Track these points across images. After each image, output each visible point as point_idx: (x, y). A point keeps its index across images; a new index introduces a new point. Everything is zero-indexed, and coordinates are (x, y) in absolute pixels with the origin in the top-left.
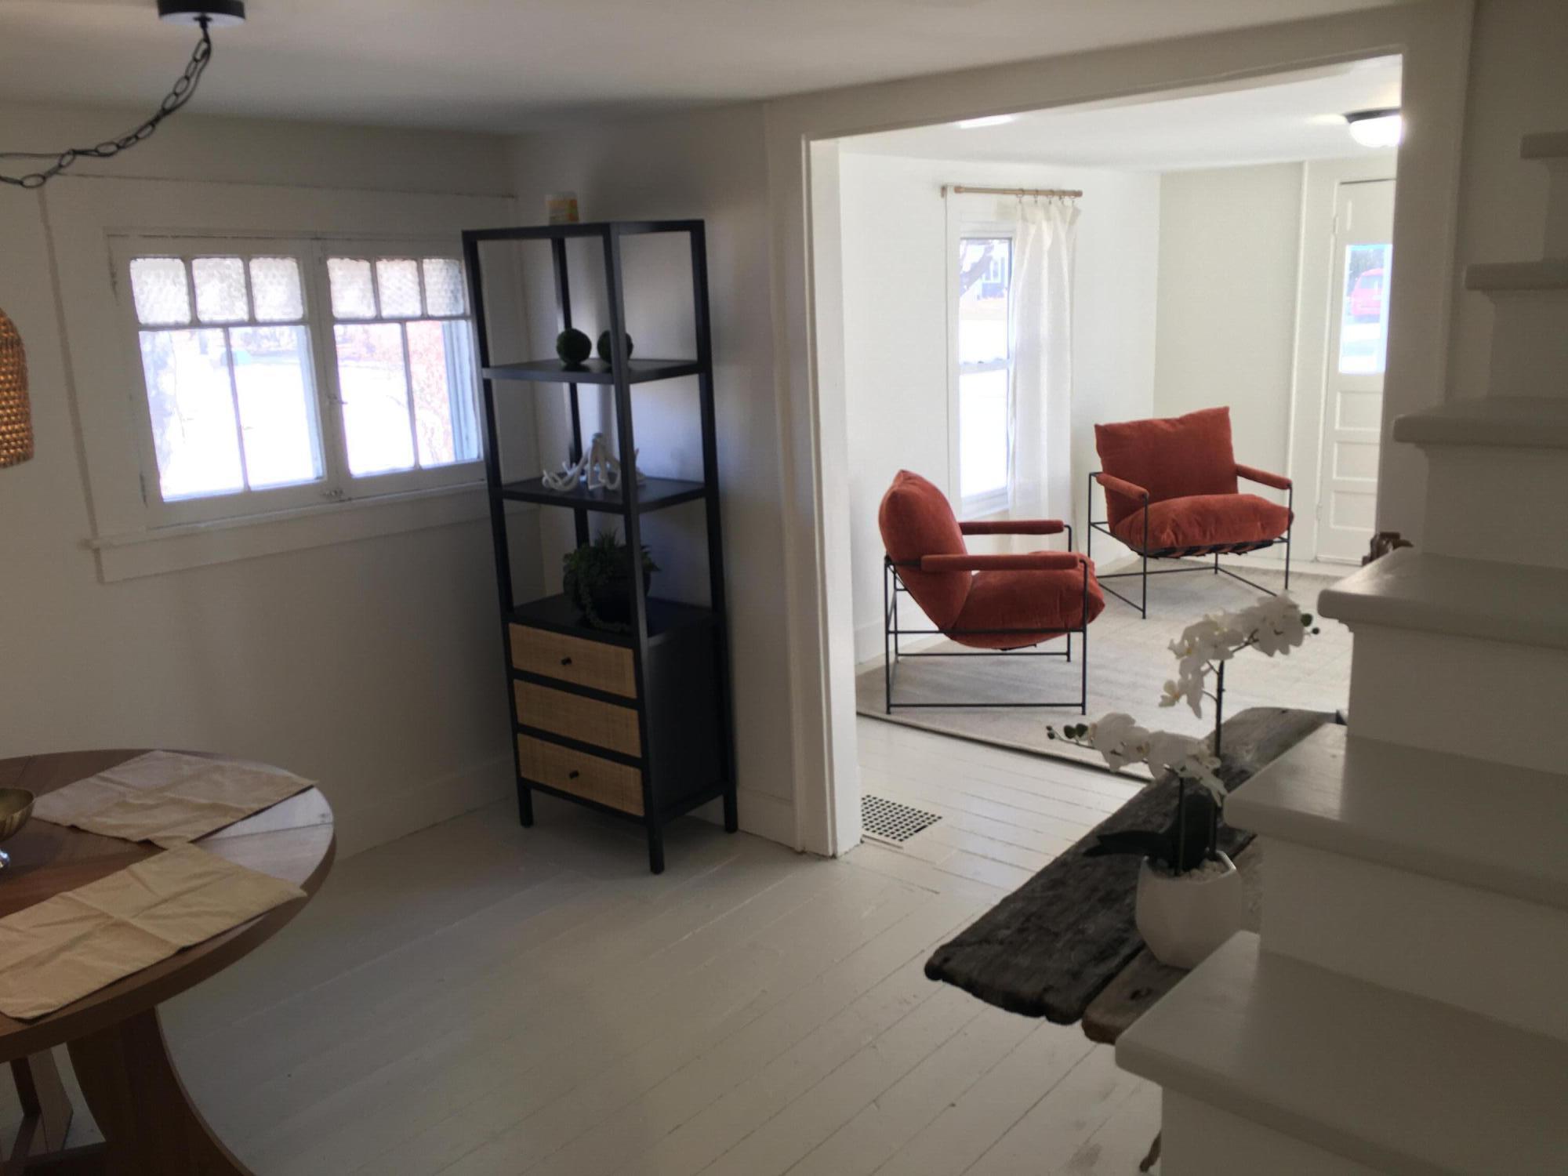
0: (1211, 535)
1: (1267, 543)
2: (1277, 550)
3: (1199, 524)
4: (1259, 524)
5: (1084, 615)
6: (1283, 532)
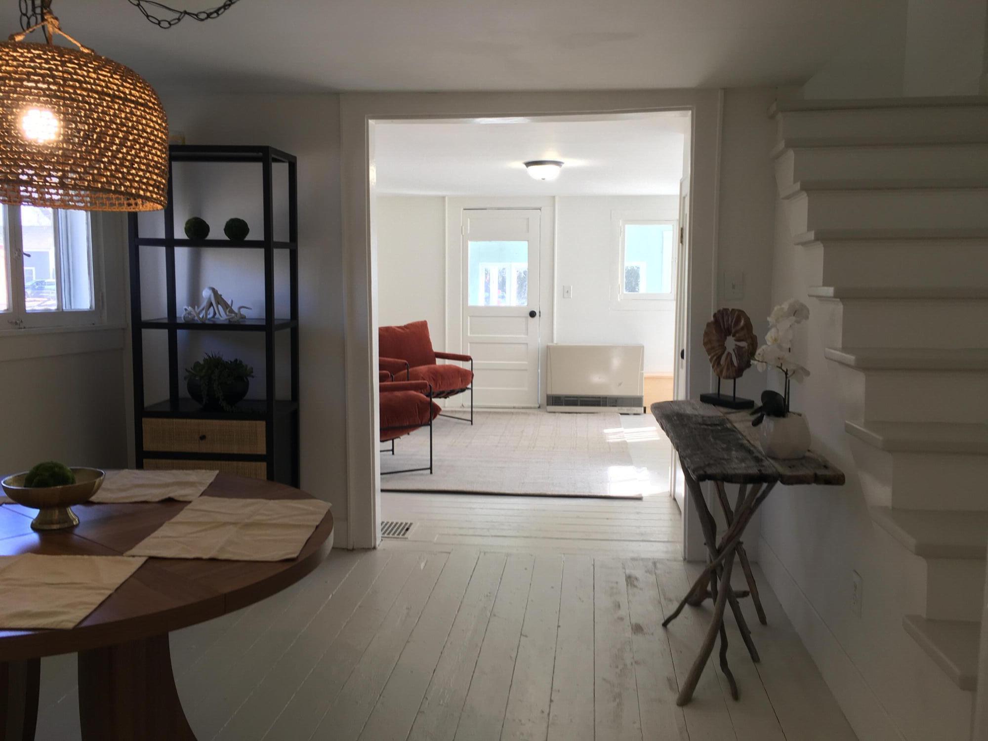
0: (439, 385)
1: (463, 390)
2: (468, 393)
3: (434, 380)
4: (460, 379)
5: (430, 415)
6: (468, 384)
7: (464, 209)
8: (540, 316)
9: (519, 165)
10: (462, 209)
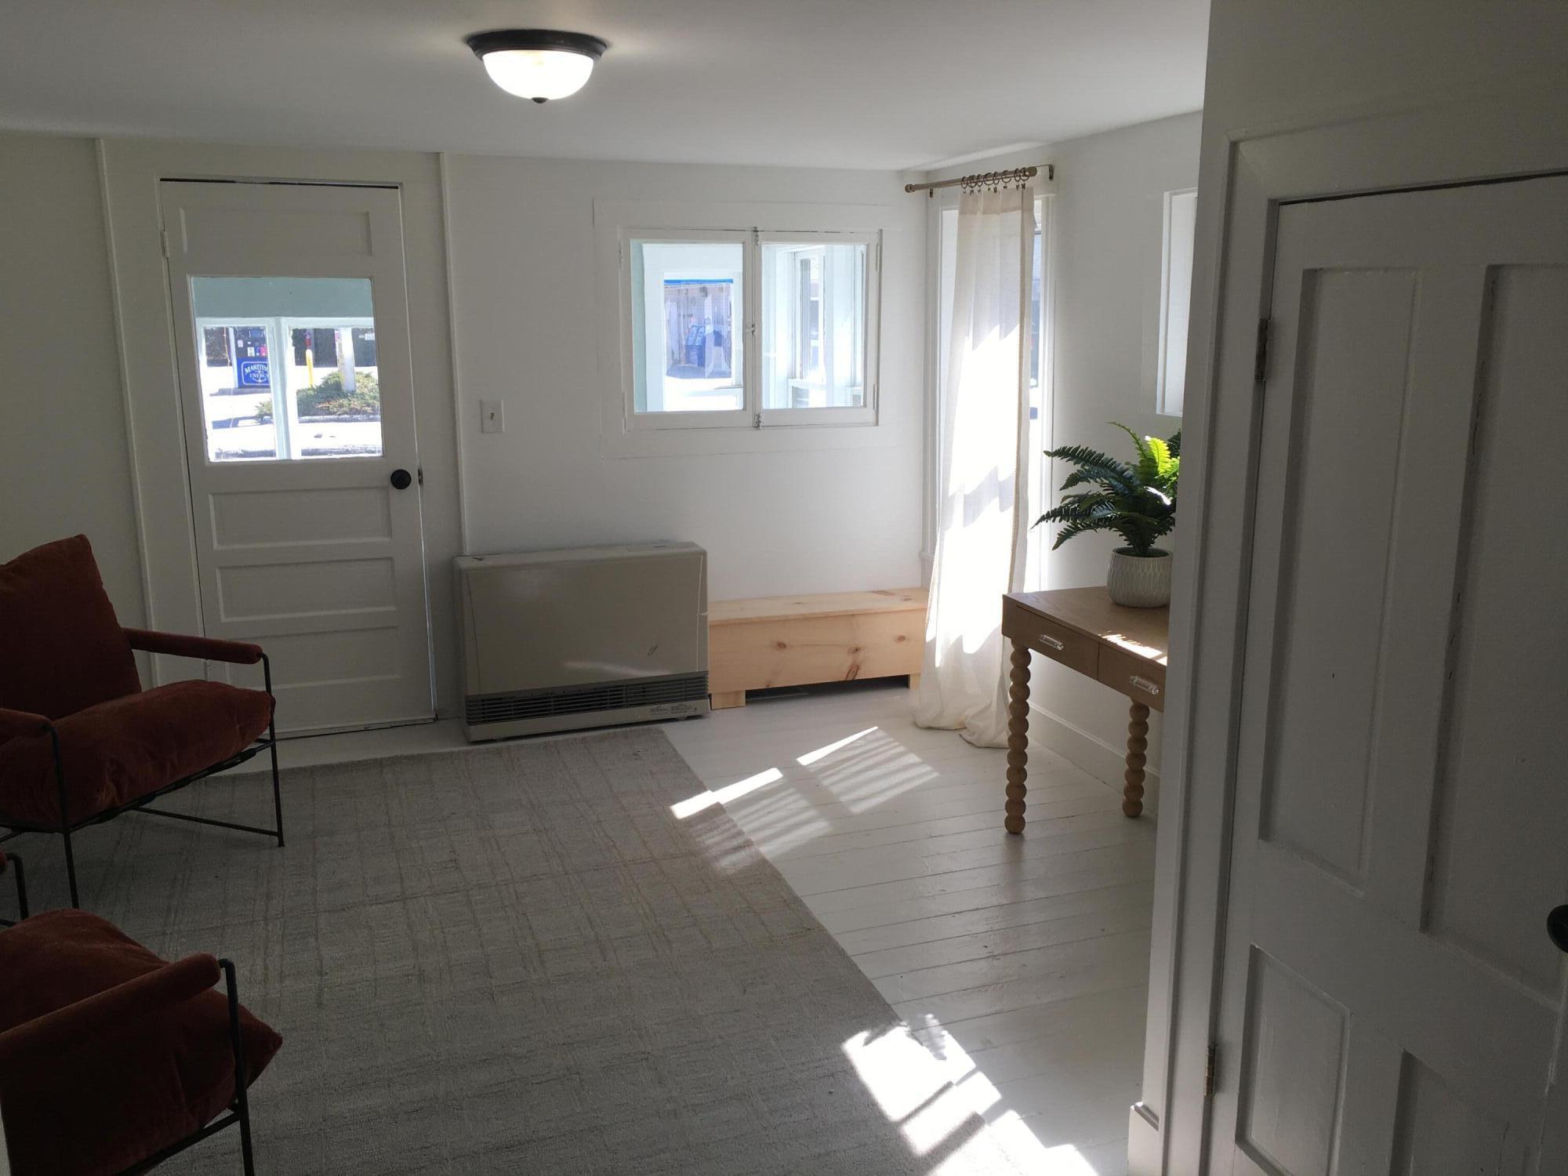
1: (245, 756)
7: (162, 180)
8: (421, 482)
9: (449, 43)
10: (156, 180)
